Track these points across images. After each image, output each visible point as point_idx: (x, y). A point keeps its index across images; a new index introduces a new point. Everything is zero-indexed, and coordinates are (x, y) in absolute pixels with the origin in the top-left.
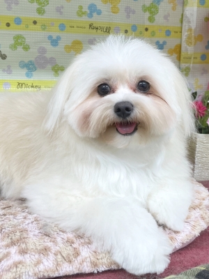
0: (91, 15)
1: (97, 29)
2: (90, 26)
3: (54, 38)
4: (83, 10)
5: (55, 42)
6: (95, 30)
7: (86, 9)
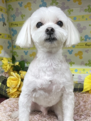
0: (86, 40)
1: (89, 45)
2: (86, 44)
3: (70, 51)
4: (82, 38)
5: (70, 52)
6: (88, 46)
7: (83, 38)
